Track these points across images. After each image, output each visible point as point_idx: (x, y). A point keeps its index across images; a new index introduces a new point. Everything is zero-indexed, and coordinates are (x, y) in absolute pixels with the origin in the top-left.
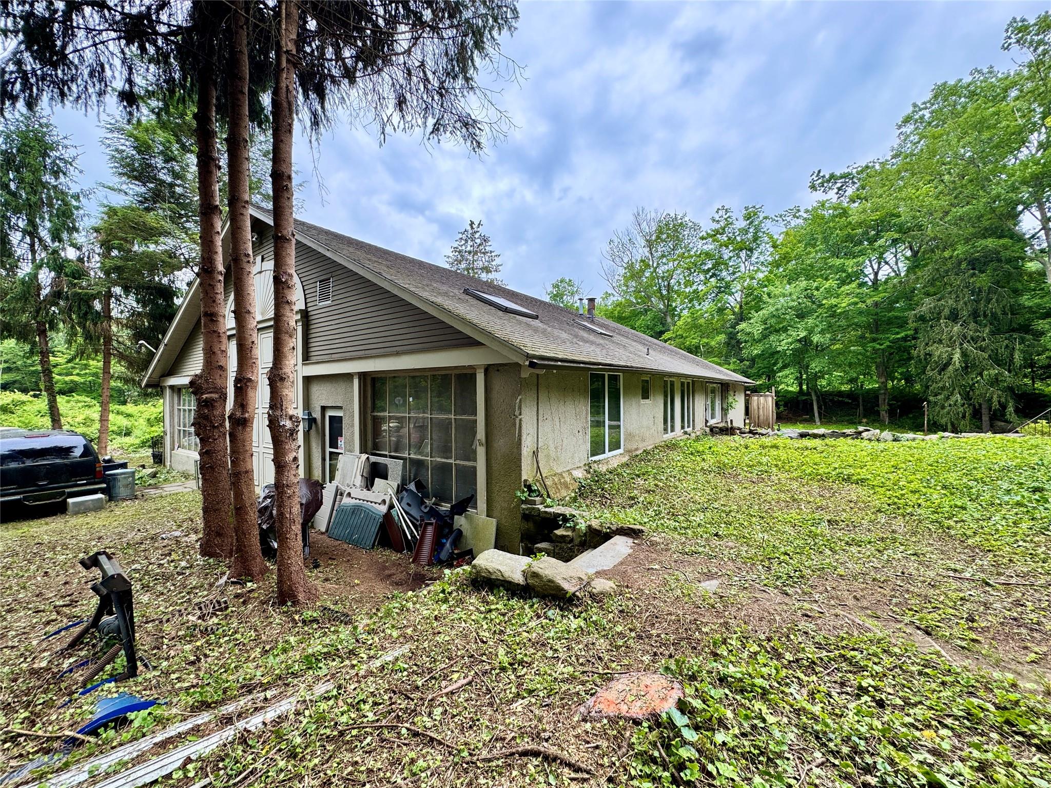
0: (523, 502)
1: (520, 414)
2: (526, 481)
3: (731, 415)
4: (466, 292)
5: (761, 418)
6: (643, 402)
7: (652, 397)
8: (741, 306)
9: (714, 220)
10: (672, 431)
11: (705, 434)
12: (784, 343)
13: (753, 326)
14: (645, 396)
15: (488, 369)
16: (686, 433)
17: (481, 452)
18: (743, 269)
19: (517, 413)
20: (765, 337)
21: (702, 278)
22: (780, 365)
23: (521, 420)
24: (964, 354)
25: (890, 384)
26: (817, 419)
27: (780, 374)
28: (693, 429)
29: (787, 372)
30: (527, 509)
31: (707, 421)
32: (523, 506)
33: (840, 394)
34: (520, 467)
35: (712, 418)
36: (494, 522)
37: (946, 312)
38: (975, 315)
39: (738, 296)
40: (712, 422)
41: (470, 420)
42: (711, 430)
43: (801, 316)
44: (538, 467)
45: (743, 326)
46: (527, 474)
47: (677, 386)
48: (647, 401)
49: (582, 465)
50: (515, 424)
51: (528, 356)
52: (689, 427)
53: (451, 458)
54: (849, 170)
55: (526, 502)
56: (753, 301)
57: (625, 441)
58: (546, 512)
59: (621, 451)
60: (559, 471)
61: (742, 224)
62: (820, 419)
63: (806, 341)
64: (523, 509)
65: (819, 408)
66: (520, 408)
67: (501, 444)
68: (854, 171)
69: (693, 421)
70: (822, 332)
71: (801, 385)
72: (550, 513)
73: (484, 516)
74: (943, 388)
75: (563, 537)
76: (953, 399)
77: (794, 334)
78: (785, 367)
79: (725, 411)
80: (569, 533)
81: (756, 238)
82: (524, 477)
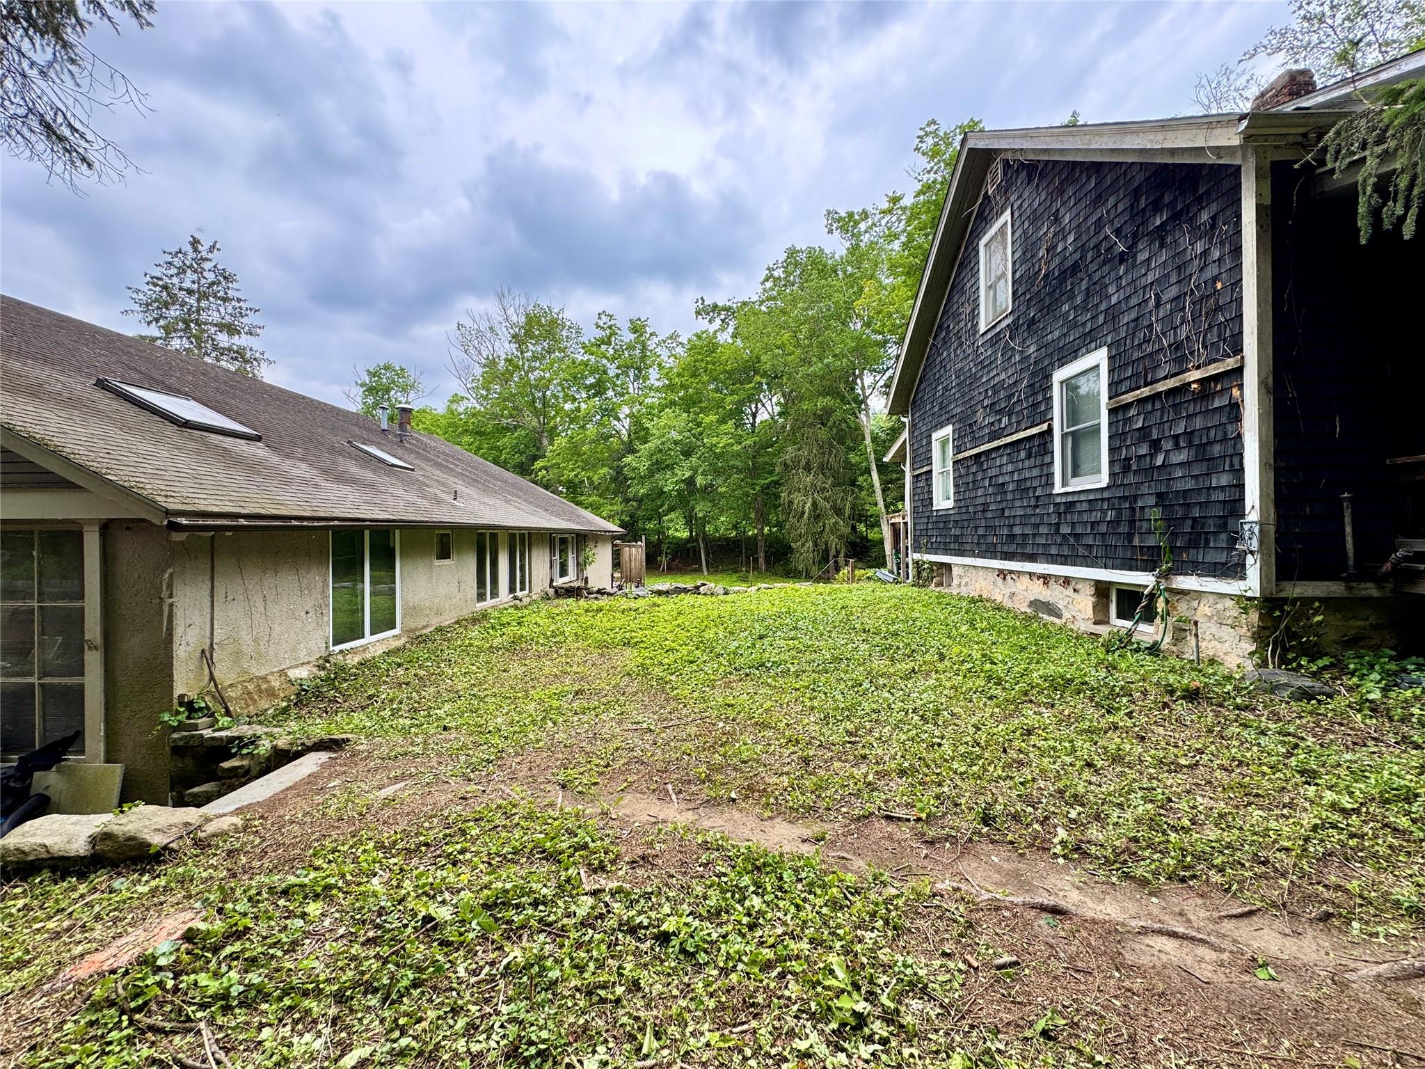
0: (175, 729)
1: (171, 596)
2: (182, 696)
3: (589, 571)
4: (101, 384)
5: (633, 572)
6: (437, 563)
7: (454, 555)
8: (629, 435)
9: (598, 326)
10: (494, 594)
11: (546, 597)
12: (670, 483)
13: (638, 462)
14: (444, 554)
15: (106, 528)
16: (515, 598)
17: (93, 662)
18: (631, 390)
19: (165, 594)
20: (651, 473)
21: (584, 395)
22: (665, 507)
23: (171, 605)
24: (814, 504)
25: (766, 530)
26: (705, 569)
27: (665, 518)
28: (530, 592)
29: (672, 515)
30: (180, 739)
31: (552, 581)
32: (175, 736)
33: (728, 539)
34: (171, 676)
35: (561, 576)
36: (118, 769)
37: (803, 462)
38: (822, 467)
39: (627, 422)
40: (560, 582)
41: (71, 609)
42: (556, 592)
43: (687, 453)
44: (211, 674)
45: (629, 459)
46: (185, 682)
47: (503, 539)
48: (446, 562)
49: (313, 659)
50: (161, 613)
51: (168, 512)
52: (522, 590)
53: (31, 674)
54: (730, 303)
55: (181, 727)
56: (640, 433)
57: (404, 617)
58: (213, 739)
59: (396, 631)
60: (263, 673)
61: (629, 337)
62: (708, 570)
63: (690, 482)
64: (175, 740)
65: (707, 555)
66: (170, 586)
67: (134, 645)
68: (735, 306)
69: (530, 582)
70: (704, 474)
71: (691, 533)
72: (221, 739)
73: (99, 764)
74: (800, 536)
75: (234, 768)
76: (807, 545)
77: (680, 473)
78: (671, 509)
79: (581, 567)
80: (245, 763)
81: (643, 357)
82: (179, 689)
